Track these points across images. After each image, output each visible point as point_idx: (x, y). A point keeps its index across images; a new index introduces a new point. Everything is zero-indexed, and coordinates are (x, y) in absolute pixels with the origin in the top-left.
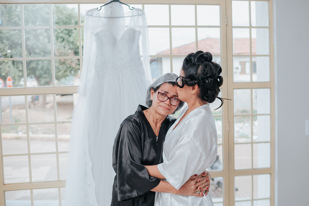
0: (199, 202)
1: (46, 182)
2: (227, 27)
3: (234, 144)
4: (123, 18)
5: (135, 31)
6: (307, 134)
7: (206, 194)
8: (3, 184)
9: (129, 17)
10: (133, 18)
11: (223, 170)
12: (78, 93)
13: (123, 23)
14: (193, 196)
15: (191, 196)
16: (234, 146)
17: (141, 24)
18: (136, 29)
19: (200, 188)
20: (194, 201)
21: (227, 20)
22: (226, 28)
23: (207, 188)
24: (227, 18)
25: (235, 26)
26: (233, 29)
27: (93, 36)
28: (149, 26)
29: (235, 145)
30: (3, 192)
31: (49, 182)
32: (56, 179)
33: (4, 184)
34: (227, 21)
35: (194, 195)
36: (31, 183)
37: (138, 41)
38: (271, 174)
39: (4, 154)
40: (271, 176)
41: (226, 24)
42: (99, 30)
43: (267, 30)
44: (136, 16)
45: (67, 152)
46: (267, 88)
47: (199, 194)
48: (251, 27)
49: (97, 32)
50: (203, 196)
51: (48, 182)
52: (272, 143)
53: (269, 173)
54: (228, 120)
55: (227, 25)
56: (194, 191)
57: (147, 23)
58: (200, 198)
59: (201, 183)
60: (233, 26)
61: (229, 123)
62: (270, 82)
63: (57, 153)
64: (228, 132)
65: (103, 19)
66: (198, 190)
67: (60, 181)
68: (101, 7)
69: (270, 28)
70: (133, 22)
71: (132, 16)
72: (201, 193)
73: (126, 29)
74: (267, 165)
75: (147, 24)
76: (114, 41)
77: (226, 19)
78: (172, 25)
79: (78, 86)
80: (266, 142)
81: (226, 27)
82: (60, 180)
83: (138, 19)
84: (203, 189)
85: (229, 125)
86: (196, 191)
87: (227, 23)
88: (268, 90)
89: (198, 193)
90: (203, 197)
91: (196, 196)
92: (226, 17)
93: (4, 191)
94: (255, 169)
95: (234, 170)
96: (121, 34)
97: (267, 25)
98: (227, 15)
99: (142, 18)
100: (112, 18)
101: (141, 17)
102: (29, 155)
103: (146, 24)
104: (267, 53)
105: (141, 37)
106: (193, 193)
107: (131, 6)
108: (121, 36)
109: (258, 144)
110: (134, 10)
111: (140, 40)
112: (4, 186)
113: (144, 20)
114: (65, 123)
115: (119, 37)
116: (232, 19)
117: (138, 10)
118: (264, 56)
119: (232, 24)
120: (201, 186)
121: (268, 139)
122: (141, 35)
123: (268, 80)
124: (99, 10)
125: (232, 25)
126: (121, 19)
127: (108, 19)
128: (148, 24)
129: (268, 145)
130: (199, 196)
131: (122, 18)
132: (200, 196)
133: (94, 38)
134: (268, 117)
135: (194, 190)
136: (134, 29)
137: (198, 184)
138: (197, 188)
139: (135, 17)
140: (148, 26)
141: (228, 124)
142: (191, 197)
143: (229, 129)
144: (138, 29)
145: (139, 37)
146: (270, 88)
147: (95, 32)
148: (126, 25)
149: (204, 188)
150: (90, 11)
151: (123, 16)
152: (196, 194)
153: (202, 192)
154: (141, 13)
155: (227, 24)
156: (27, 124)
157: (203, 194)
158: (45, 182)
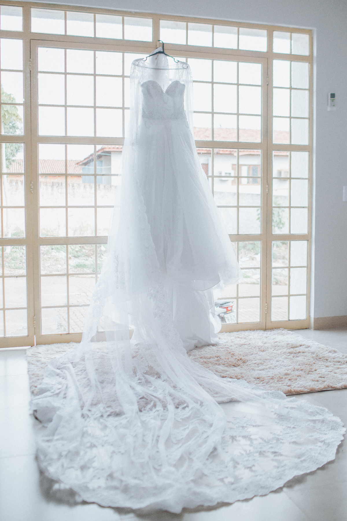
2: (268, 87)
3: (273, 207)
5: (180, 84)
6: (344, 200)
8: (37, 237)
10: (178, 71)
11: (261, 234)
13: (167, 76)
16: (272, 210)
18: (181, 82)
31: (86, 237)
32: (93, 235)
33: (40, 238)
36: (68, 237)
40: (308, 243)
42: (146, 81)
43: (307, 93)
44: (181, 69)
48: (291, 88)
52: (310, 208)
53: (306, 240)
54: (267, 182)
60: (274, 86)
61: (268, 185)
62: (309, 145)
63: (96, 207)
65: (148, 69)
67: (97, 237)
68: (147, 57)
69: (310, 90)
70: (178, 75)
71: (177, 69)
73: (171, 82)
74: (304, 231)
76: (161, 92)
77: (268, 78)
78: (214, 81)
80: (303, 207)
83: (183, 73)
87: (268, 82)
88: (306, 154)
93: (39, 246)
94: (293, 235)
95: (272, 234)
96: (165, 86)
99: (187, 72)
100: (157, 69)
101: (185, 71)
102: (67, 207)
103: (191, 78)
107: (177, 59)
108: (167, 88)
109: (296, 209)
110: (179, 63)
113: (189, 74)
117: (183, 63)
118: (303, 118)
121: (306, 204)
122: (186, 88)
123: (307, 143)
124: (145, 61)
126: (166, 71)
127: (154, 70)
131: (167, 70)
133: (141, 89)
134: (307, 181)
136: (179, 82)
143: (268, 191)
145: (184, 91)
146: (309, 151)
147: (142, 83)
148: (170, 78)
150: (137, 60)
151: (167, 68)
154: (186, 66)
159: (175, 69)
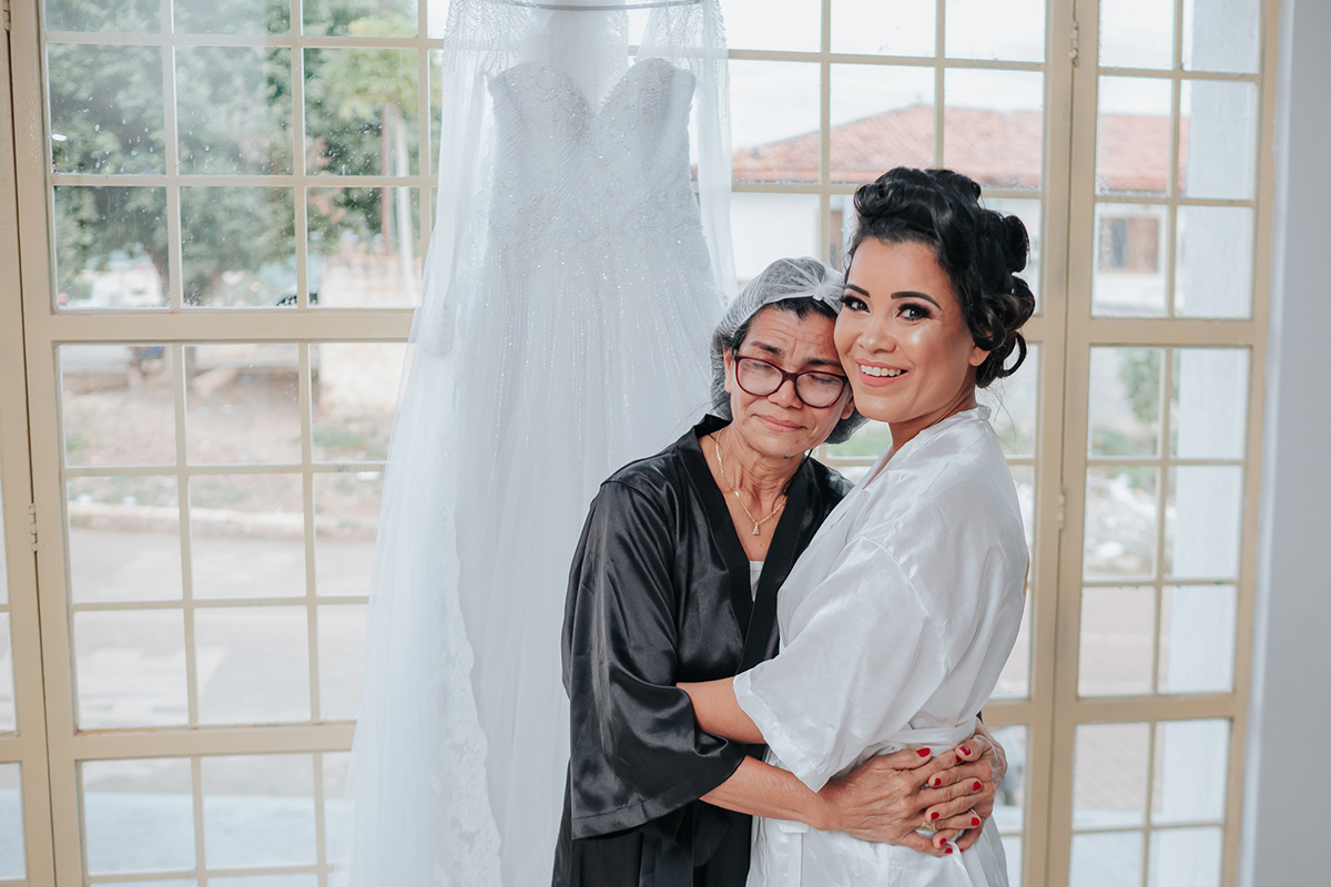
0: (926, 877)
1: (261, 726)
2: (1076, 69)
3: (1082, 585)
4: (620, 12)
5: (673, 71)
7: (963, 843)
8: (71, 730)
9: (645, 6)
10: (662, 14)
11: (1029, 699)
12: (414, 341)
13: (619, 34)
14: (902, 845)
15: (893, 845)
16: (1081, 595)
17: (697, 41)
18: (676, 65)
19: (935, 816)
20: (901, 871)
21: (1077, 40)
22: (1073, 75)
23: (970, 822)
24: (1077, 28)
25: (1112, 65)
26: (1102, 79)
27: (487, 90)
28: (734, 54)
29: (1087, 592)
30: (73, 764)
31: (275, 725)
32: (304, 715)
33: (78, 731)
34: (1075, 42)
35: (904, 840)
36: (196, 728)
37: (685, 120)
38: (1231, 720)
39: (77, 599)
40: (1231, 730)
41: (1073, 55)
42: (513, 63)
43: (1249, 91)
45: (363, 600)
46: (1236, 346)
47: (928, 843)
48: (1178, 74)
49: (503, 69)
50: (949, 851)
51: (269, 725)
52: (1244, 586)
53: (1223, 717)
54: (1062, 483)
55: (1074, 62)
56: (905, 824)
57: (724, 40)
58: (936, 861)
59: (946, 795)
60: (1101, 64)
61: (1064, 493)
62: (1252, 319)
63: (311, 602)
64: (1060, 531)
65: (528, 11)
66: (924, 824)
67: (321, 724)
69: (1264, 79)
70: (665, 31)
71: (659, 5)
72: (937, 842)
73: (631, 62)
74: (1219, 679)
75: (727, 42)
76: (577, 115)
77: (1075, 31)
78: (833, 51)
79: (412, 311)
80: (1218, 583)
81: (1073, 71)
82: (323, 718)
83: (687, 20)
84: (953, 823)
85: (1065, 505)
86: (915, 823)
87: (1077, 50)
88: (1240, 358)
89: (924, 837)
90: (950, 856)
91: (913, 847)
92: (1075, 25)
93: (78, 762)
94: (1167, 697)
95: (1078, 698)
96: (606, 84)
97: (1252, 67)
98: (1077, 18)
99: (701, 16)
100: (570, 9)
101: (697, 10)
102: (188, 605)
103: (720, 41)
104: (1245, 191)
105: (695, 102)
106: (903, 831)
108: (608, 95)
109: (1185, 589)
111: (693, 114)
112: (79, 737)
113: (713, 23)
114: (348, 470)
115: (600, 98)
116: (1098, 33)
118: (1231, 203)
119: (1098, 56)
120: (942, 805)
121: (1230, 570)
122: (697, 89)
123: (1241, 310)
125: (1097, 62)
126: (610, 17)
127: (551, 13)
128: (731, 45)
129: (1229, 593)
130: (926, 848)
131: (614, 12)
132: (935, 851)
134: (1235, 474)
135: (906, 819)
136: (668, 63)
137: (927, 796)
138: (923, 811)
139: (671, 9)
140: (730, 51)
141: (1061, 499)
142: (891, 847)
143: (1065, 521)
144: (683, 64)
145: (691, 100)
146: (1251, 347)
147: (495, 73)
148: (630, 44)
149: (959, 819)
151: (618, 4)
152: (913, 839)
153: (947, 834)
155: (1076, 57)
156: (183, 473)
157: (952, 843)
158: (255, 726)
159: (652, 6)
